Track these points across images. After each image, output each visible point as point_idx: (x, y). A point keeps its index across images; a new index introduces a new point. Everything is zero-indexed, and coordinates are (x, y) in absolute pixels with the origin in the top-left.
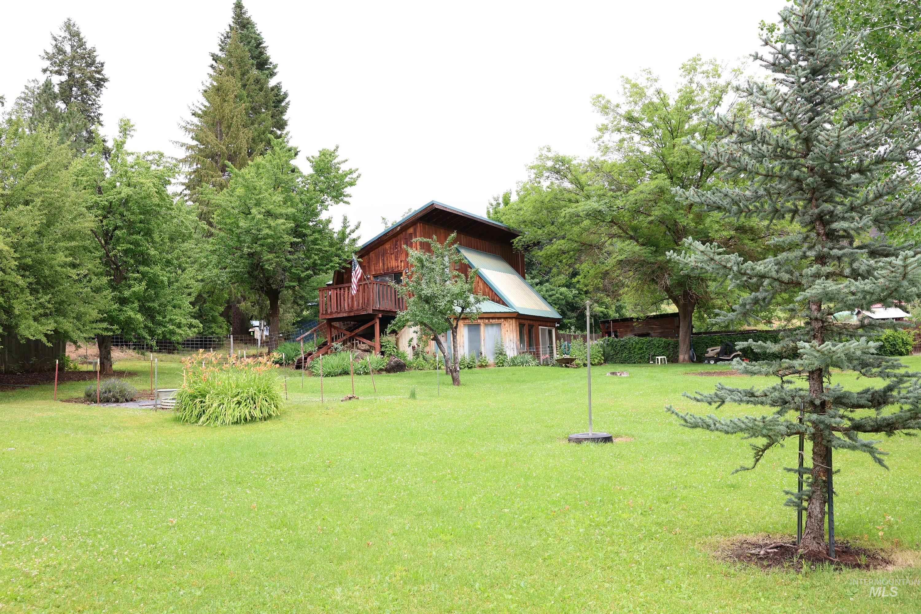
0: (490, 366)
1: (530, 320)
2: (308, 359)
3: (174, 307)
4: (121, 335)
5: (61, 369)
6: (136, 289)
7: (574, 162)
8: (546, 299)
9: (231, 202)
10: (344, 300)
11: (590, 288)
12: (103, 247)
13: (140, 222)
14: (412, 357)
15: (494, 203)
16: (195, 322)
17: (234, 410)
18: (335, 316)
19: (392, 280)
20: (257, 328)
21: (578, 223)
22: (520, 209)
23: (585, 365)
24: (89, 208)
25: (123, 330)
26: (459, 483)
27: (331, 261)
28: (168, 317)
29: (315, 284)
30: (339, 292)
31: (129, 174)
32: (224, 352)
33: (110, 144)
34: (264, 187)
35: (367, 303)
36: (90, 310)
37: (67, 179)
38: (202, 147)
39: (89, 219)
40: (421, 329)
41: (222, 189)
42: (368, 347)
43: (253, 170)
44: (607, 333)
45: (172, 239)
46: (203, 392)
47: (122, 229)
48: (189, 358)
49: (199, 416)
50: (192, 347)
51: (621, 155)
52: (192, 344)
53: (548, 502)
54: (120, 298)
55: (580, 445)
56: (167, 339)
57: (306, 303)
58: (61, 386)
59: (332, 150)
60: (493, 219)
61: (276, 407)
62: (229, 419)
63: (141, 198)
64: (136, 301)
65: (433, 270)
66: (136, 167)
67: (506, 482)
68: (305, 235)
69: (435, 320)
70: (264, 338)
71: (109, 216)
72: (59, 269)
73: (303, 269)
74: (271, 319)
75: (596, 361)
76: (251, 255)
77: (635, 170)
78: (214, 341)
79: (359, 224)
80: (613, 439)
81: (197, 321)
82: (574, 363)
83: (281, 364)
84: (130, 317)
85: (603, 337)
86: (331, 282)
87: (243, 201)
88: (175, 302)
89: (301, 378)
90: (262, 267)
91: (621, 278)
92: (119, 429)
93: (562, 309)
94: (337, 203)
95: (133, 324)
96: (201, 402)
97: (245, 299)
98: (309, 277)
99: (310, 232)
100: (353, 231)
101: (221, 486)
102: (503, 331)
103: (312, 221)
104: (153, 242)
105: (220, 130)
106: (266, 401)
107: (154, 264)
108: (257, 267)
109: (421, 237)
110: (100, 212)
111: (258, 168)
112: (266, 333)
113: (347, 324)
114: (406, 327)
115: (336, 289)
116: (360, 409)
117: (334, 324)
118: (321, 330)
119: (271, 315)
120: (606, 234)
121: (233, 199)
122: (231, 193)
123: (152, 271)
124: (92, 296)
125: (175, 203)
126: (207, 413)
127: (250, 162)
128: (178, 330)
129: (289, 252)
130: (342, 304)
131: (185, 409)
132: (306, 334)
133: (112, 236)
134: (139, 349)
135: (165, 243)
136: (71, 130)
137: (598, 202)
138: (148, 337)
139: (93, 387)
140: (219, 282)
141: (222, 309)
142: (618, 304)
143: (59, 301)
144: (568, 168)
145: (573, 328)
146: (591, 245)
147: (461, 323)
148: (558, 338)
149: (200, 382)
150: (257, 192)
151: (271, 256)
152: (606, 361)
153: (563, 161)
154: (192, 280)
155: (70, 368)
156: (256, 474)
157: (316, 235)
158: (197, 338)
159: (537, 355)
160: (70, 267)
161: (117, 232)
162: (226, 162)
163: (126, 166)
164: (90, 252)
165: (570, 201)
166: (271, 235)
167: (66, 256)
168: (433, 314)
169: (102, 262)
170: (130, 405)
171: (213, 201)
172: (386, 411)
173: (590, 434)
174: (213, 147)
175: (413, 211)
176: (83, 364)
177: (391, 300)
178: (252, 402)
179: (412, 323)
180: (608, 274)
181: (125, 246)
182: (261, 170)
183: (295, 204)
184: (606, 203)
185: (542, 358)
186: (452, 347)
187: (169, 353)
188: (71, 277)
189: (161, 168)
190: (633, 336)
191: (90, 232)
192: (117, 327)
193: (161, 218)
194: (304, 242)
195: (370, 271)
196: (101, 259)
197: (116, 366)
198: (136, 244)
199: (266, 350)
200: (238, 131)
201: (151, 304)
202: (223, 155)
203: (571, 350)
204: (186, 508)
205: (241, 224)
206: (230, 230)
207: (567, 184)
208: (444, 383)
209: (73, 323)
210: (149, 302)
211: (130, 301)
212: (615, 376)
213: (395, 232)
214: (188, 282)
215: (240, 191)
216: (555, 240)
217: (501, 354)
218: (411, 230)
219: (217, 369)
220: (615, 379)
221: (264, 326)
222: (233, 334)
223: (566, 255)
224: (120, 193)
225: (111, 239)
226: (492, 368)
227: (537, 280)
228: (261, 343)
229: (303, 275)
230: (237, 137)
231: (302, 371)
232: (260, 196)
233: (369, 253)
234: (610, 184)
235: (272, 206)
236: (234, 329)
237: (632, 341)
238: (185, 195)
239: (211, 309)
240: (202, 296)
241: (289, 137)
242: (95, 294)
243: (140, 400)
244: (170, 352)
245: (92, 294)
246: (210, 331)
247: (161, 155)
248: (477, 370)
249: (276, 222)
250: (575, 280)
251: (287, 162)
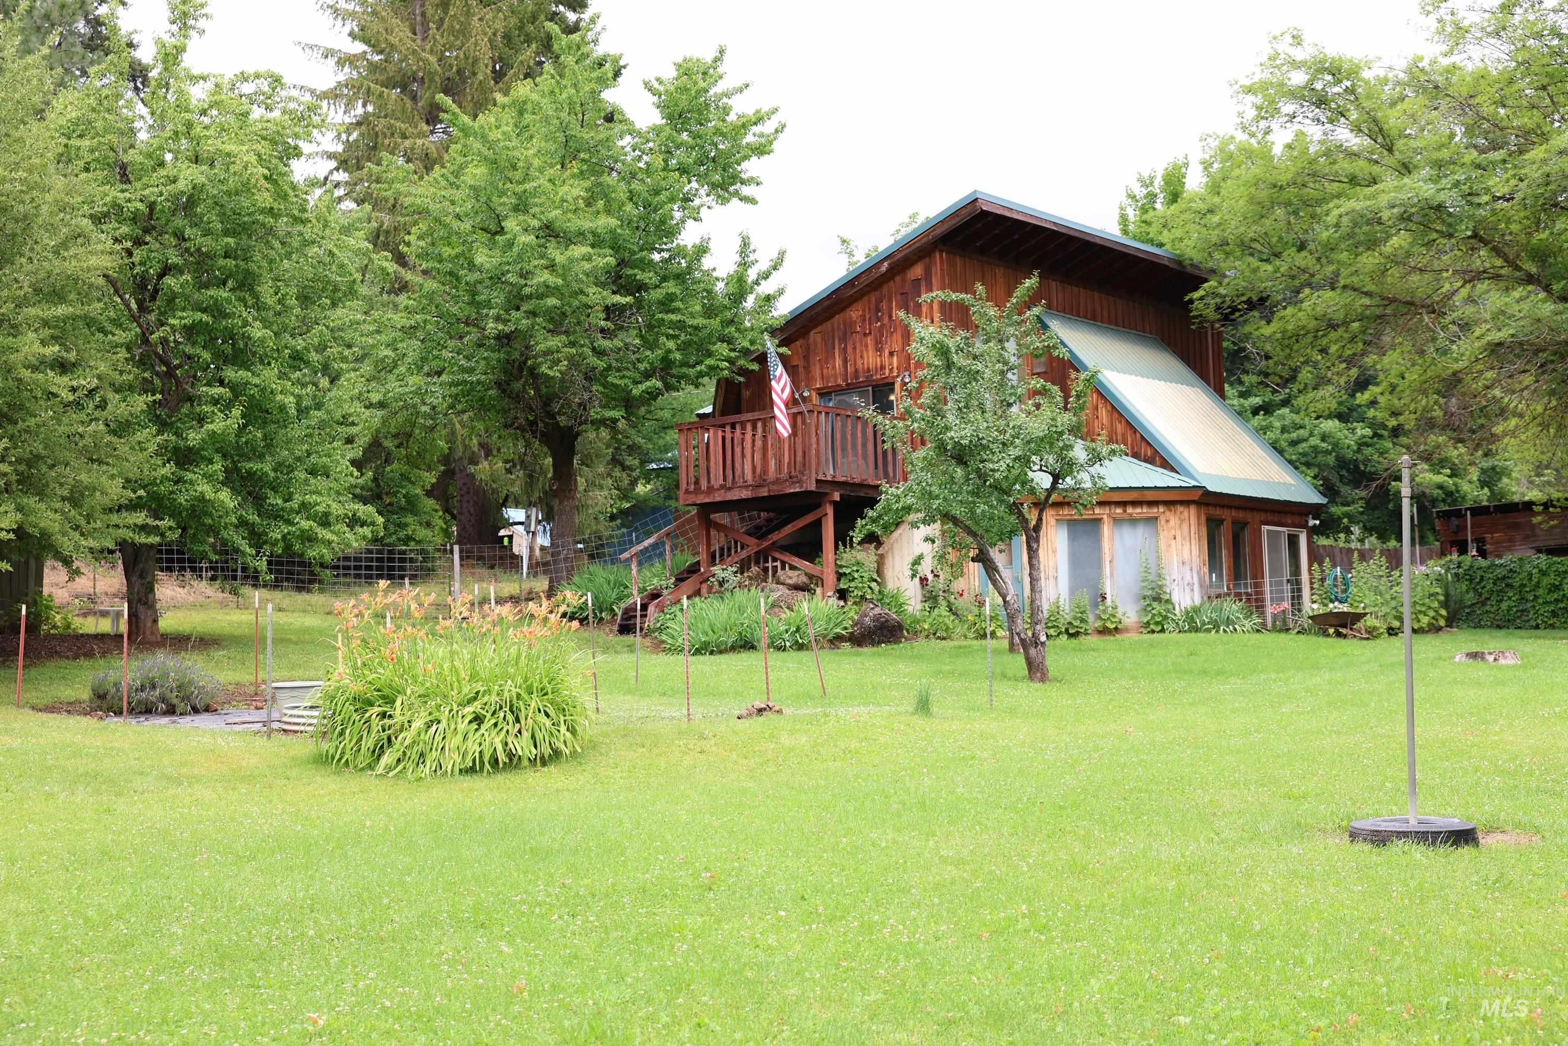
0: (1127, 630)
1: (1237, 508)
2: (651, 608)
3: (313, 472)
4: (181, 542)
5: (32, 628)
6: (217, 425)
7: (1367, 74)
8: (1281, 452)
9: (453, 203)
10: (743, 456)
11: (1408, 420)
12: (134, 318)
13: (226, 256)
14: (919, 606)
15: (1140, 192)
16: (366, 511)
17: (465, 738)
18: (718, 497)
19: (868, 404)
20: (520, 528)
21: (1372, 244)
22: (1210, 211)
23: (1392, 632)
24: (98, 219)
25: (184, 529)
26: (1051, 940)
27: (710, 354)
28: (298, 499)
29: (666, 414)
30: (728, 436)
31: (198, 129)
32: (438, 588)
33: (146, 54)
34: (536, 162)
35: (801, 465)
36: (104, 479)
37: (41, 144)
38: (377, 58)
39: (100, 247)
40: (943, 533)
41: (428, 169)
42: (804, 579)
43: (508, 117)
44: (1453, 543)
45: (305, 299)
46: (386, 691)
47: (182, 273)
48: (352, 602)
49: (378, 752)
50: (358, 576)
51: (1506, 48)
52: (356, 568)
53: (1300, 1003)
54: (176, 449)
55: (1381, 850)
56: (294, 554)
57: (643, 463)
58: (34, 672)
59: (709, 59)
60: (1135, 238)
61: (572, 730)
62: (452, 760)
63: (229, 193)
64: (217, 457)
65: (974, 376)
66: (214, 112)
67: (1181, 944)
68: (641, 287)
69: (981, 508)
70: (537, 552)
71: (148, 238)
72: (26, 374)
73: (637, 376)
74: (555, 503)
75: (1425, 620)
76: (504, 339)
77: (1544, 88)
78: (411, 560)
79: (782, 255)
80: (1480, 835)
81: (370, 509)
82: (1360, 625)
83: (583, 621)
84: (202, 499)
85: (1443, 554)
86: (709, 409)
87: (483, 199)
88: (314, 459)
89: (632, 657)
90: (532, 370)
91: (1497, 392)
92: (176, 781)
93: (1325, 479)
94: (724, 201)
95: (211, 515)
96: (383, 715)
97: (488, 453)
98: (653, 395)
99: (655, 280)
100: (766, 276)
101: (436, 932)
102: (1164, 536)
103: (660, 251)
104: (259, 306)
105: (423, 14)
106: (547, 715)
107: (262, 362)
108: (521, 370)
109: (943, 288)
110: (125, 229)
111: (521, 113)
112: (543, 540)
113: (751, 518)
114: (904, 528)
115: (723, 426)
116: (785, 739)
117: (716, 517)
118: (683, 534)
119: (555, 494)
120: (1455, 272)
121: (458, 195)
122: (452, 179)
123: (256, 381)
124: (107, 445)
125: (312, 203)
126: (397, 744)
127: (499, 97)
128: (322, 533)
129: (602, 331)
130: (737, 465)
131: (342, 733)
132: (646, 543)
133: (156, 291)
134: (225, 578)
135: (287, 309)
136: (47, 16)
137: (1434, 180)
138: (248, 550)
139: (112, 676)
140: (424, 409)
141: (430, 478)
142: (1486, 464)
143: (27, 456)
144: (1350, 91)
145: (1356, 530)
146: (1412, 304)
147: (1049, 516)
148: (1314, 556)
149: (380, 664)
150: (518, 175)
151: (555, 342)
152: (1452, 621)
153: (1335, 72)
154: (356, 403)
155: (55, 627)
156: (523, 902)
157: (671, 287)
158: (370, 551)
159: (1256, 603)
160: (52, 369)
161: (169, 280)
162: (440, 97)
163: (187, 110)
164: (102, 330)
165: (1353, 181)
166: (557, 288)
167: (43, 343)
168: (975, 493)
169: (132, 358)
170: (203, 721)
171: (407, 201)
172: (854, 745)
173: (1413, 822)
174: (405, 59)
175: (921, 220)
176: (85, 615)
177: (865, 457)
178: (510, 718)
179: (921, 515)
180: (1460, 381)
181: (190, 317)
182: (528, 118)
183: (615, 206)
184: (1457, 184)
185: (1270, 610)
186: (1027, 580)
187: (300, 589)
188: (55, 395)
189: (276, 114)
190: (1530, 553)
191: (101, 281)
192: (172, 523)
193: (277, 245)
194: (639, 303)
195: (809, 380)
196: (129, 349)
197: (168, 622)
198: (217, 311)
199: (541, 584)
200: (468, 14)
201: (254, 466)
202: (432, 80)
203: (1353, 589)
204: (348, 986)
205: (479, 259)
206: (451, 273)
207: (1344, 135)
208: (1004, 676)
209: (63, 513)
210: (249, 459)
211: (203, 458)
212: (1479, 664)
213: (874, 275)
214: (348, 408)
215: (476, 173)
216: (1307, 291)
217: (1157, 599)
218: (917, 271)
219: (423, 632)
220: (1478, 670)
221: (539, 522)
222: (459, 542)
223: (1341, 331)
224: (175, 181)
225: (153, 298)
226: (1133, 637)
227: (1256, 401)
228: (530, 566)
229: (636, 391)
230: (464, 32)
231: (636, 639)
232: (528, 186)
233: (808, 332)
234: (1469, 131)
235: (558, 212)
236: (462, 529)
237: (1528, 567)
238: (337, 185)
239: (405, 477)
240: (380, 445)
241: (598, 27)
242: (115, 439)
243: (227, 709)
244: (302, 586)
245: (108, 438)
246: (402, 534)
247: (276, 81)
248: (1093, 640)
249: (569, 253)
250: (1362, 398)
251: (595, 95)
